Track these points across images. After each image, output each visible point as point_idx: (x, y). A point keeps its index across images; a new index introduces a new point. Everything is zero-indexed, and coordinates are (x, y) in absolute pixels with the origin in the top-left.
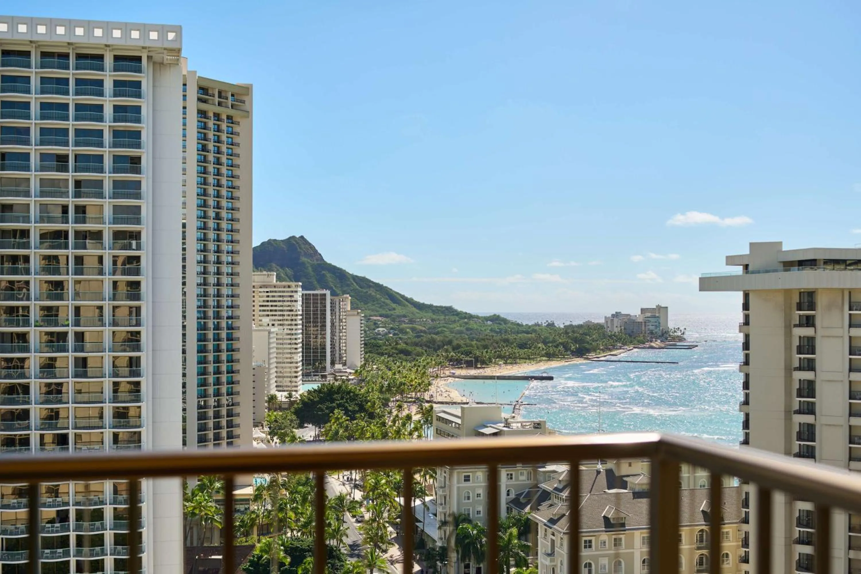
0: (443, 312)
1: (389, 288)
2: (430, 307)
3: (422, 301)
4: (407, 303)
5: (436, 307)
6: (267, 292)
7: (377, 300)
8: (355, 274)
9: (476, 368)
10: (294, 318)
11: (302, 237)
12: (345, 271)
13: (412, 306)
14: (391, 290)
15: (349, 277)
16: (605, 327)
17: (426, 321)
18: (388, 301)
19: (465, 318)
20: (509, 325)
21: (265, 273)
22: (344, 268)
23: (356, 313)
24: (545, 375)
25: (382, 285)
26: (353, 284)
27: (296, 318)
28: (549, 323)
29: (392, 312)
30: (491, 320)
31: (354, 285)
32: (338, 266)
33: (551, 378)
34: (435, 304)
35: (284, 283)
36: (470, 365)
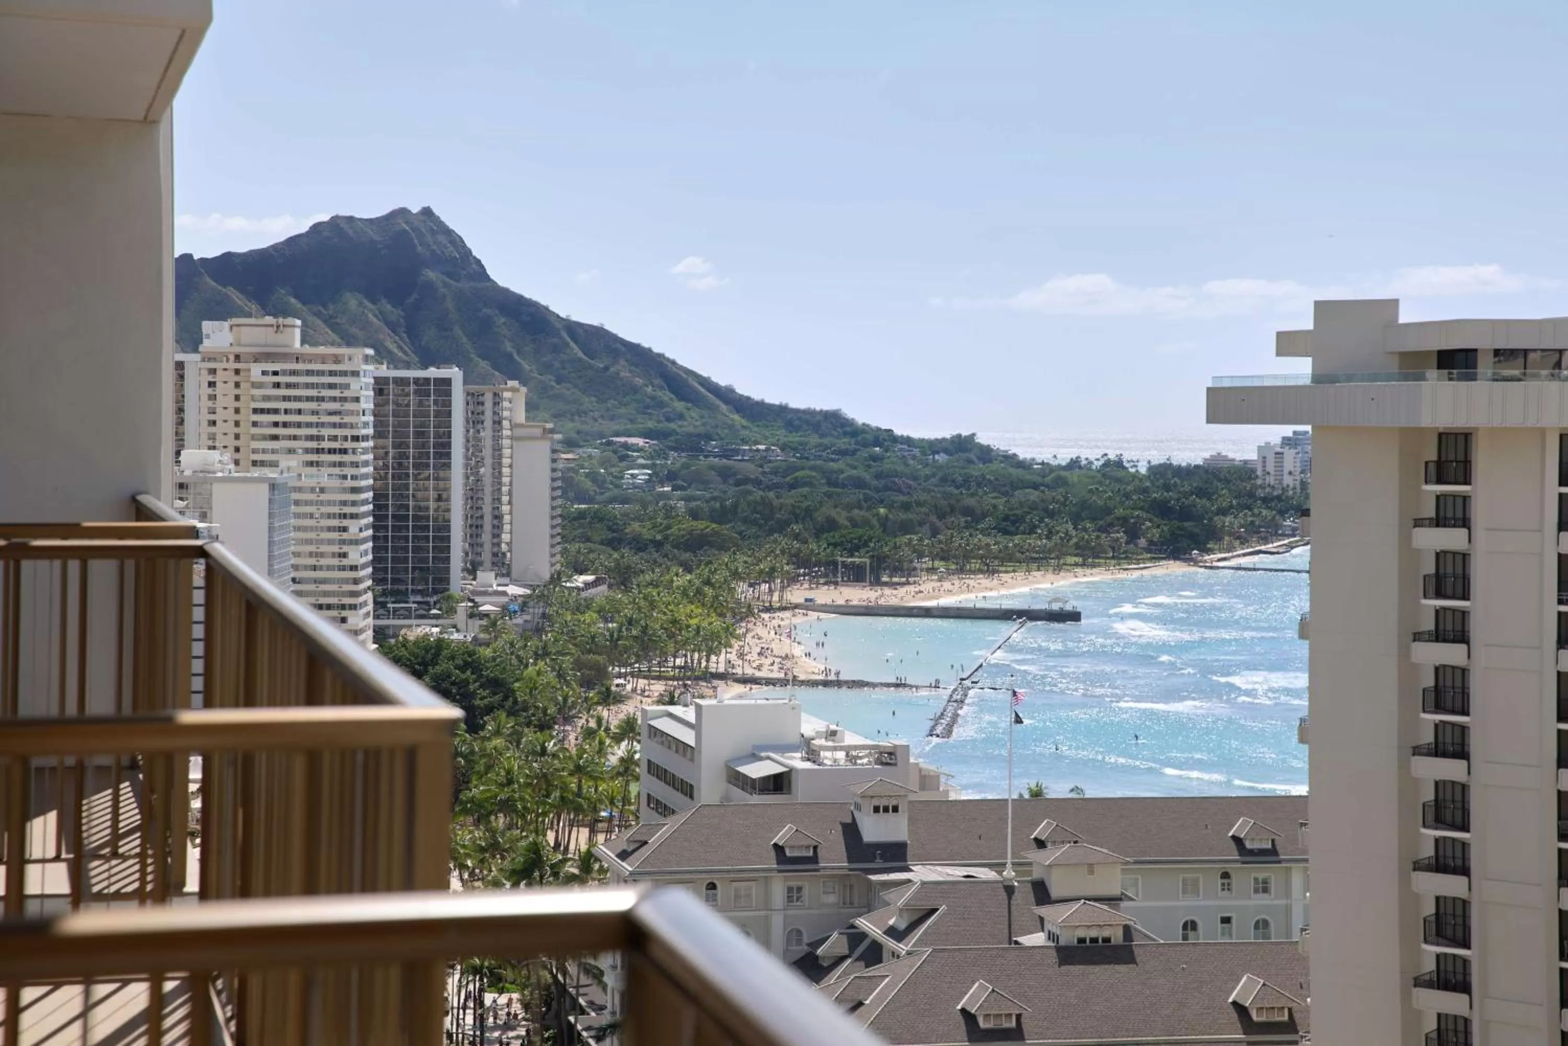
0: (816, 427)
1: (668, 360)
2: (782, 411)
3: (756, 396)
4: (718, 402)
5: (797, 411)
6: (275, 373)
7: (635, 390)
8: (574, 318)
9: (877, 582)
10: (348, 445)
11: (427, 212)
12: (547, 308)
13: (731, 407)
14: (674, 363)
15: (558, 325)
16: (1259, 473)
17: (767, 450)
18: (666, 395)
19: (877, 443)
20: (995, 466)
21: (269, 319)
22: (543, 302)
23: (538, 432)
24: (1056, 607)
25: (650, 350)
26: (567, 345)
27: (355, 445)
28: (1109, 460)
29: (672, 426)
30: (946, 451)
31: (573, 349)
32: (527, 295)
33: (1075, 616)
34: (793, 405)
35: (321, 350)
36: (857, 576)
